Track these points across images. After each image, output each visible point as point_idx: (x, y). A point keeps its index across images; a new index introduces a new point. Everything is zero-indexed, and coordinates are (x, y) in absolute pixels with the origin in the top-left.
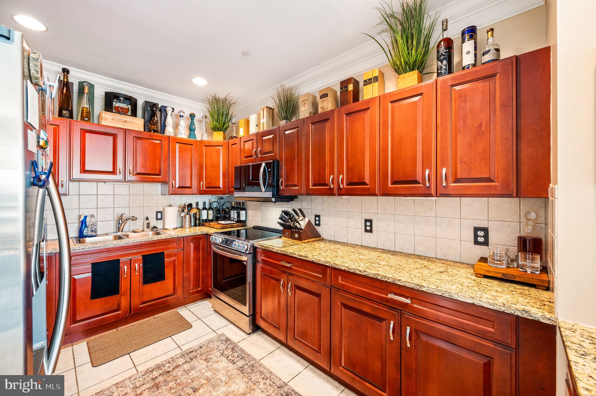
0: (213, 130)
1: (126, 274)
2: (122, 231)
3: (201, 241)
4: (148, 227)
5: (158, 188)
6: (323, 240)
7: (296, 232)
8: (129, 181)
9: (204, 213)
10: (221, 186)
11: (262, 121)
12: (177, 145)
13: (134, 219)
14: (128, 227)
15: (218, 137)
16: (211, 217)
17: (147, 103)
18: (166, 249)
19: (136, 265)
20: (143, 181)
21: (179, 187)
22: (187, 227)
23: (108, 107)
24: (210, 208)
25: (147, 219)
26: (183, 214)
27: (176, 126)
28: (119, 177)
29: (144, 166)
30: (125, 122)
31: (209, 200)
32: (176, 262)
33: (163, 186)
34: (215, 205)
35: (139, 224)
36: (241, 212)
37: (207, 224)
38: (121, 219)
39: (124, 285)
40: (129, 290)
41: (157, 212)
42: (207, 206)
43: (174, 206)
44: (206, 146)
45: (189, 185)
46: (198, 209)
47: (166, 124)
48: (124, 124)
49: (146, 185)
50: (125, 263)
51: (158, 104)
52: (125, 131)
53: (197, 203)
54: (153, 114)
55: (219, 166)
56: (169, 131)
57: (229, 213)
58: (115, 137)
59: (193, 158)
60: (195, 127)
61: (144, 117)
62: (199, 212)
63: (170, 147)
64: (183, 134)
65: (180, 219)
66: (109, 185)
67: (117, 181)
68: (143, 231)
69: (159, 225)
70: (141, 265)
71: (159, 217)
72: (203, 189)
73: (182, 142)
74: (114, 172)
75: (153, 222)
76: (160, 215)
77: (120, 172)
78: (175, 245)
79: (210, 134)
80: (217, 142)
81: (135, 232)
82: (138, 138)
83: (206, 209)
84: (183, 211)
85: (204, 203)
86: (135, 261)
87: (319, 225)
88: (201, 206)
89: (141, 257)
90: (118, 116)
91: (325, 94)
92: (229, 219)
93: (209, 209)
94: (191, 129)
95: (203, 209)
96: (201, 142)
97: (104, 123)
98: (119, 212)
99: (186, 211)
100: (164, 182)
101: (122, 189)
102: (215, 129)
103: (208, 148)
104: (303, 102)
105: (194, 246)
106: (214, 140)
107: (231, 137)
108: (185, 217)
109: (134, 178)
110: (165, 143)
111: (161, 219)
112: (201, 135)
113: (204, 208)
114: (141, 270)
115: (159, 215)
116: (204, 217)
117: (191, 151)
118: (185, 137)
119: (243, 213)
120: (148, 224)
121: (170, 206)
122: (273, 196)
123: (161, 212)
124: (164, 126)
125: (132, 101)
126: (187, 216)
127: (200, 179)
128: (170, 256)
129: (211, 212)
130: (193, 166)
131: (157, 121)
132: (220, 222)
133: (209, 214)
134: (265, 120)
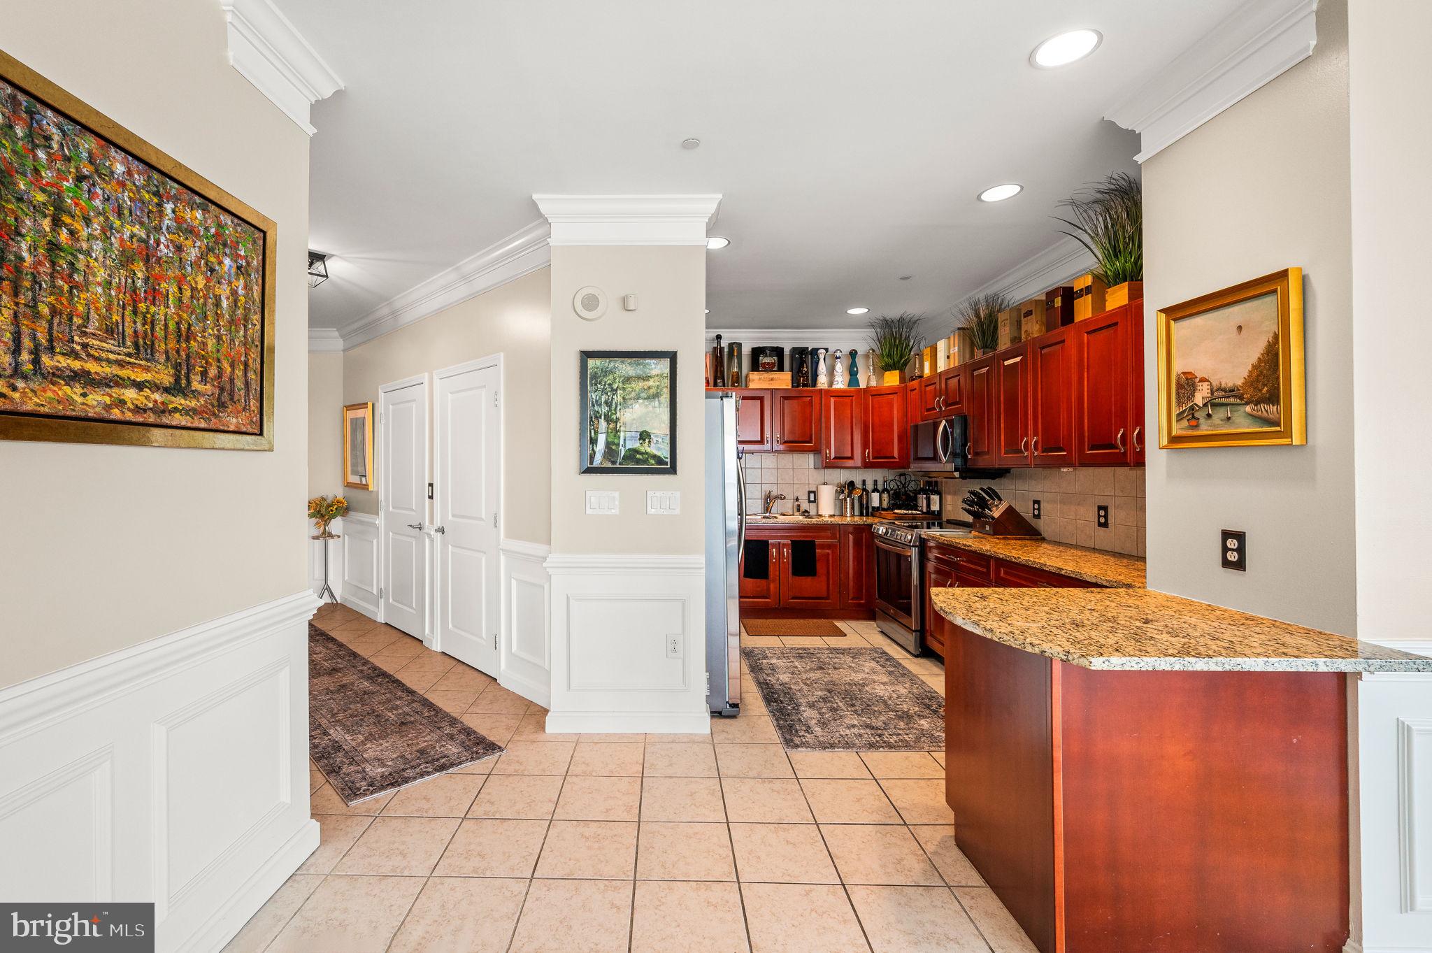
0: (883, 369)
1: (775, 559)
2: (770, 512)
3: (864, 534)
4: (798, 510)
5: (809, 460)
6: (1043, 540)
7: (987, 523)
8: (776, 451)
9: (875, 496)
10: (896, 455)
11: (952, 352)
12: (832, 400)
13: (782, 497)
14: (776, 507)
15: (892, 379)
16: (885, 505)
17: (794, 350)
18: (819, 538)
19: (785, 550)
20: (791, 451)
21: (835, 458)
22: (848, 515)
23: (755, 366)
24: (885, 490)
25: (797, 500)
26: (842, 497)
27: (831, 372)
28: (767, 447)
29: (792, 432)
30: (772, 379)
31: (884, 478)
32: (830, 557)
33: (816, 456)
34: (893, 485)
35: (788, 505)
36: (932, 497)
37: (878, 514)
38: (769, 497)
39: (772, 570)
40: (778, 578)
41: (809, 492)
42: (880, 487)
43: (830, 484)
44: (872, 396)
45: (850, 455)
46: (864, 490)
47: (819, 372)
48: (771, 382)
49: (796, 456)
50: (774, 546)
51: (808, 348)
52: (771, 390)
53: (864, 482)
54: (802, 363)
55: (893, 425)
56: (823, 381)
57: (915, 499)
58: (761, 399)
59: (854, 415)
60: (857, 369)
61: (791, 370)
62: (867, 495)
63: (823, 403)
64: (841, 383)
65: (838, 503)
66: (757, 457)
67: (765, 452)
68: (793, 515)
69: (812, 509)
70: (790, 551)
71: (812, 498)
72: (869, 459)
73: (839, 395)
74: (761, 442)
75: (805, 505)
76: (813, 497)
77: (768, 441)
78: (829, 533)
79: (880, 377)
80: (889, 388)
81: (784, 515)
82: (785, 398)
83: (878, 491)
84: (843, 492)
85: (876, 482)
86: (784, 545)
87: (1038, 516)
88: (870, 487)
89: (790, 542)
90: (766, 375)
91: (1029, 311)
92: (916, 507)
93: (883, 492)
94: (853, 372)
95: (873, 491)
96: (867, 390)
97: (752, 386)
98: (767, 488)
99: (846, 492)
100: (816, 451)
101: (769, 460)
102: (888, 368)
103: (877, 398)
104: (1003, 324)
105: (854, 539)
106: (885, 385)
107: (912, 377)
108: (846, 500)
109: (781, 447)
110: (816, 400)
111: (814, 502)
112: (866, 379)
113: (875, 490)
114: (790, 559)
115: (812, 495)
116: (875, 503)
117: (852, 405)
118: (842, 387)
119: (935, 498)
120: (799, 506)
121: (825, 484)
122: (956, 470)
123: (814, 492)
124: (815, 376)
125: (779, 352)
126: (848, 499)
127: (865, 445)
128: (823, 546)
129: (885, 496)
130: (854, 427)
131: (807, 372)
132: (896, 511)
133: (883, 499)
134: (956, 348)
